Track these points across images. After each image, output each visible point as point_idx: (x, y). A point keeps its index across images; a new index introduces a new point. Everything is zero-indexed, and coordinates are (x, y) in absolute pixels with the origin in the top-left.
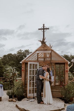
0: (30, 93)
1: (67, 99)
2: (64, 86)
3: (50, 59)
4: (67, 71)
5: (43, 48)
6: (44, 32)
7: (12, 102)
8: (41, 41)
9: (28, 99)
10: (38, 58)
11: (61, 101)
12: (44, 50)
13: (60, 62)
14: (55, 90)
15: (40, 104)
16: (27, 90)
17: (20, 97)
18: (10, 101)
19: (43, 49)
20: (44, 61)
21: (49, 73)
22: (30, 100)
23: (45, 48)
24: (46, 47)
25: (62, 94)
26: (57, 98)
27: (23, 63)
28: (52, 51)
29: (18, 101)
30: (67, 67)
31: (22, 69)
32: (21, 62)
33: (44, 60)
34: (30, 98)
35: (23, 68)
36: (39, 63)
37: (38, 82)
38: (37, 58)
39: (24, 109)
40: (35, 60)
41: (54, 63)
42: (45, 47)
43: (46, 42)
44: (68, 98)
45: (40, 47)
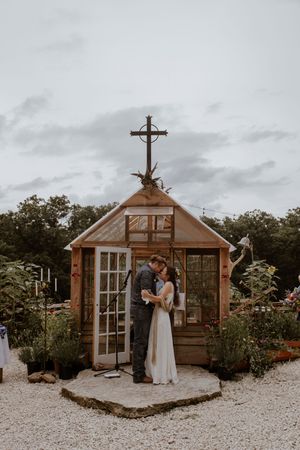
0: (102, 351)
1: (226, 366)
2: (216, 326)
3: (169, 236)
4: (225, 276)
5: (147, 197)
6: (149, 143)
7: (42, 384)
8: (140, 176)
9: (97, 373)
10: (128, 232)
11: (207, 373)
12: (148, 205)
13: (201, 246)
14: (185, 341)
15: (142, 385)
16: (91, 343)
17: (69, 368)
18: (32, 381)
19: (145, 201)
20: (147, 243)
21: (174, 284)
22: (107, 375)
23: (154, 200)
24: (157, 196)
25: (208, 352)
26: (193, 365)
27: (74, 248)
28: (177, 207)
29: (61, 381)
30: (225, 261)
31: (73, 269)
32: (68, 248)
33: (150, 238)
34: (102, 369)
35: (75, 265)
36: (132, 249)
37: (140, 311)
38: (124, 234)
39: (94, 399)
40: (118, 240)
41: (182, 249)
42: (151, 195)
43: (157, 179)
44: (230, 363)
45: (135, 195)
